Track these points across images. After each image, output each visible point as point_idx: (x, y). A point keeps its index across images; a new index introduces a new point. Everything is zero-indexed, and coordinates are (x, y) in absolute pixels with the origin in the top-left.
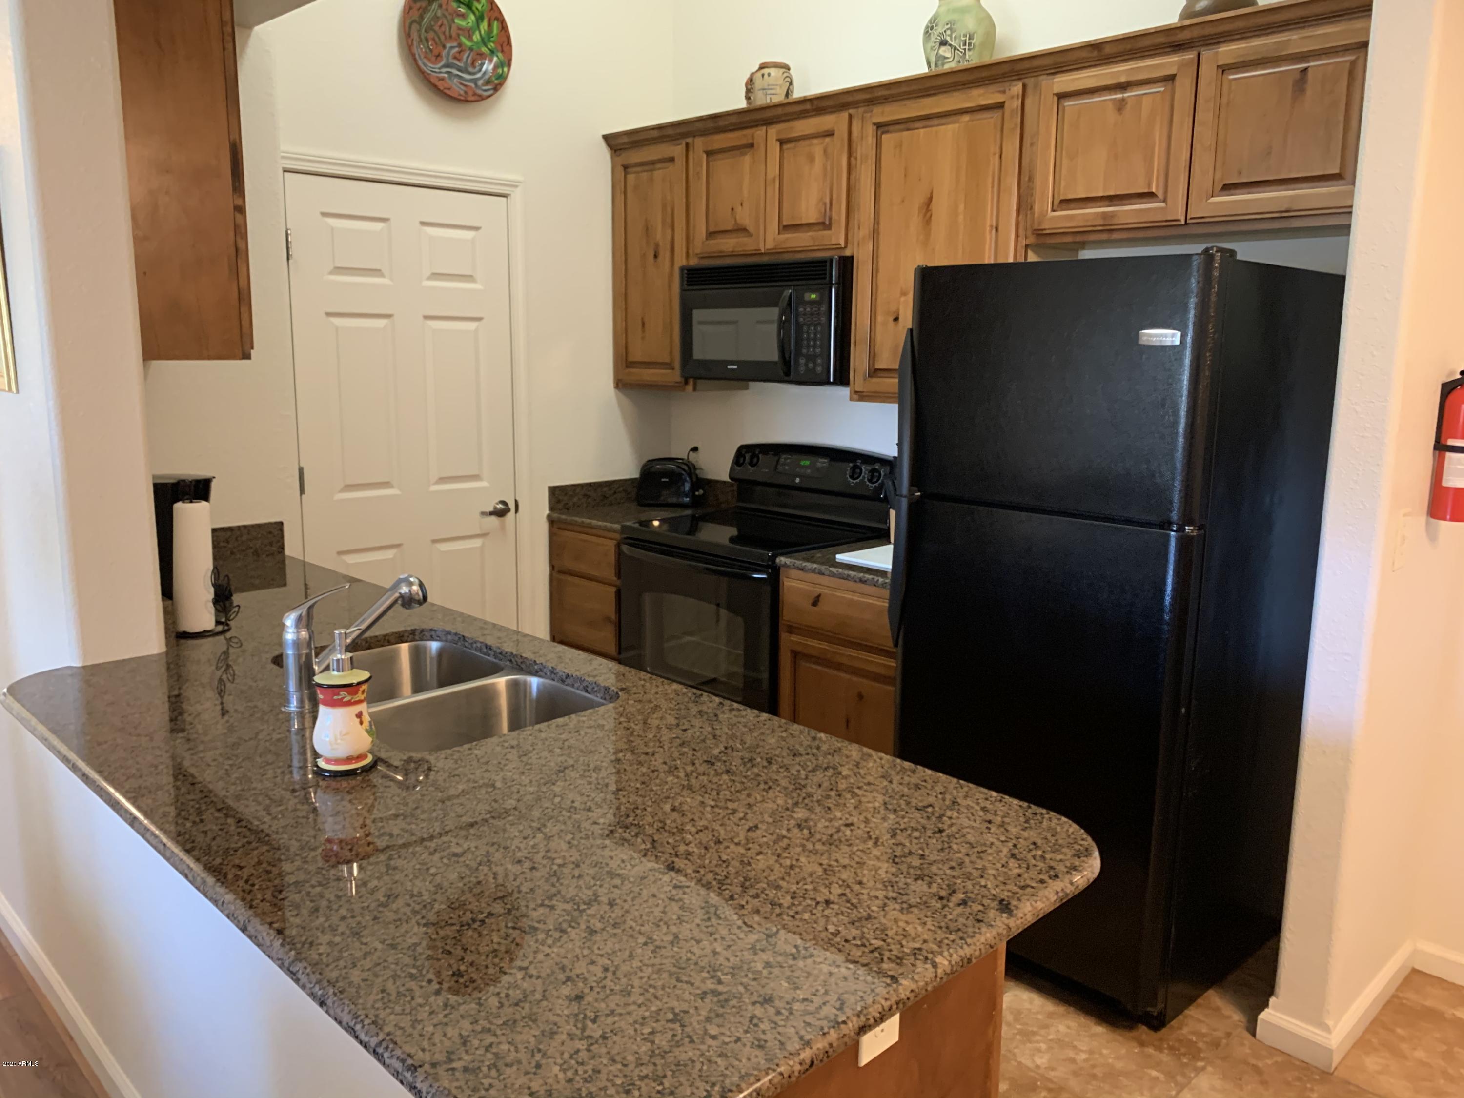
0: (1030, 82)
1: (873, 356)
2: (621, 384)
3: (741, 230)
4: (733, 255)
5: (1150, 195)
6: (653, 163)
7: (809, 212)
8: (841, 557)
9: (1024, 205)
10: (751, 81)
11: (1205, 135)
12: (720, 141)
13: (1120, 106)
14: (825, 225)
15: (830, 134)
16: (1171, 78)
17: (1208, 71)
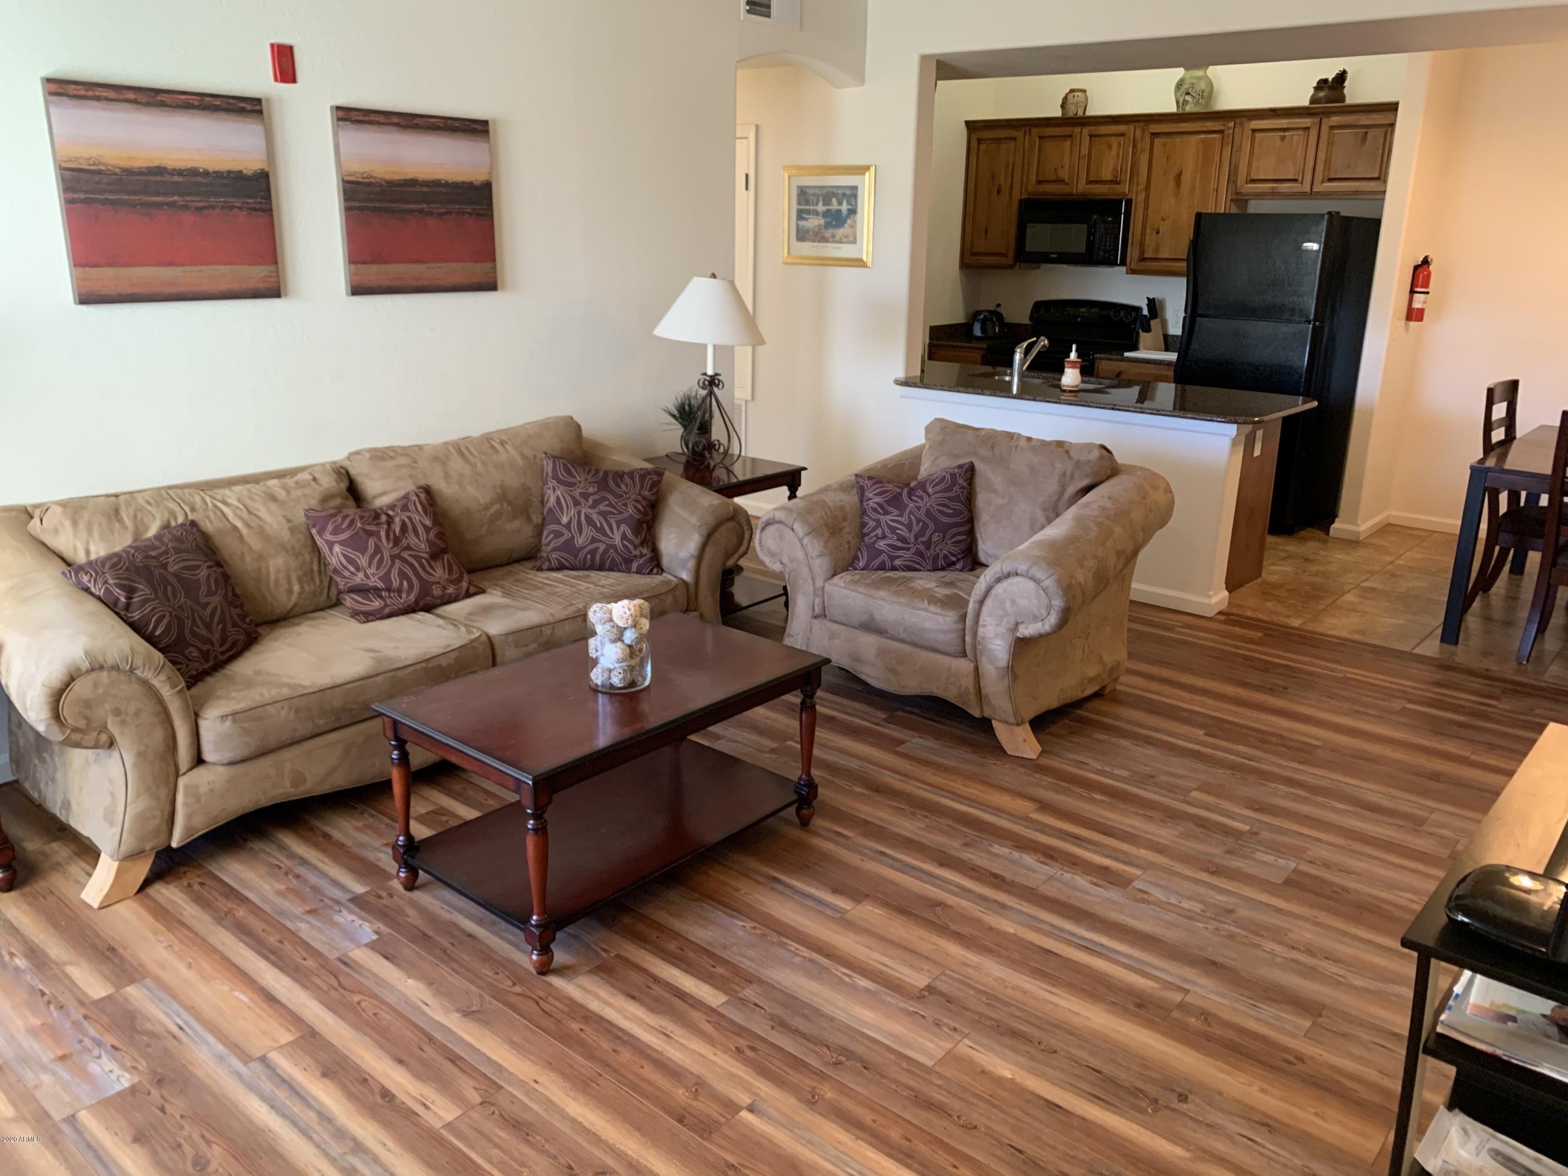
0: (1238, 121)
1: (1142, 251)
2: (964, 265)
3: (1062, 181)
4: (1054, 194)
5: (1295, 180)
6: (1000, 139)
7: (1107, 174)
8: (1127, 354)
9: (1232, 179)
10: (1065, 100)
11: (1322, 155)
12: (1049, 131)
13: (1283, 139)
14: (1115, 182)
15: (1123, 135)
16: (1308, 128)
17: (1325, 129)
